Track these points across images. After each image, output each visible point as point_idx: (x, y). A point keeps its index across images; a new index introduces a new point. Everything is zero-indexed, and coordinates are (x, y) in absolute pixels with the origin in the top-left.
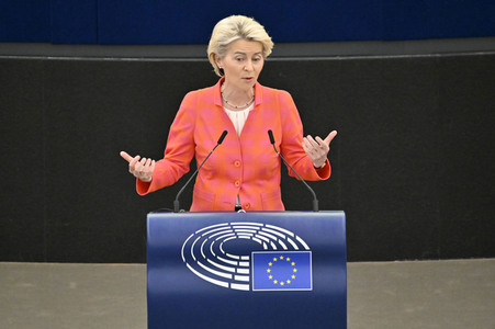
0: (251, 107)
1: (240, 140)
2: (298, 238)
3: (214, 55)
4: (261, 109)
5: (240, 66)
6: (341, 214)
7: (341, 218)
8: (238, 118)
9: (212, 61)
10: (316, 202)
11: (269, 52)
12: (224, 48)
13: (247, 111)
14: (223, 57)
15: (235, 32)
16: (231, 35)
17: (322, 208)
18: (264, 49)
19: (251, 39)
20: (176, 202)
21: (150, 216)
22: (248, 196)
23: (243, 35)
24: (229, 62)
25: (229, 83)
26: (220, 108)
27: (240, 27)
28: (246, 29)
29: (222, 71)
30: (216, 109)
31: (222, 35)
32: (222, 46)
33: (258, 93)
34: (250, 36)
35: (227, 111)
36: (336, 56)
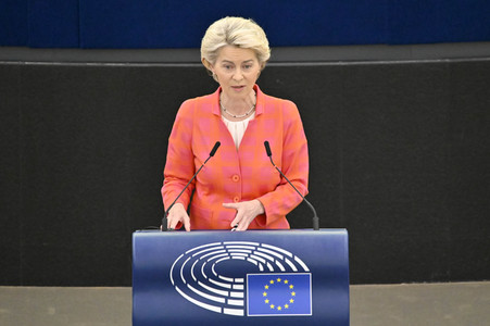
0: (252, 117)
1: (238, 153)
2: (297, 259)
4: (262, 119)
5: (228, 74)
6: (344, 233)
7: (343, 236)
8: (237, 128)
10: (316, 219)
13: (246, 121)
14: (215, 63)
15: (222, 38)
16: (218, 41)
17: (323, 226)
19: (238, 46)
21: (136, 235)
23: (229, 41)
26: (218, 117)
28: (232, 35)
30: (214, 118)
34: (236, 42)
35: (225, 121)
36: (338, 61)
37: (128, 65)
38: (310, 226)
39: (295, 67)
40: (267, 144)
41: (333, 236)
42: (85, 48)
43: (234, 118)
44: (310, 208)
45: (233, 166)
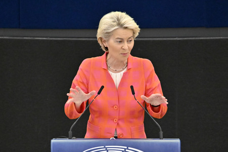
0: (125, 70)
3: (101, 38)
4: (131, 71)
5: (119, 46)
6: (178, 141)
8: (117, 77)
9: (99, 42)
10: (161, 133)
11: (137, 34)
12: (108, 34)
13: (122, 73)
14: (108, 40)
15: (115, 24)
16: (113, 26)
18: (134, 33)
19: (126, 28)
20: (70, 132)
21: (53, 141)
23: (121, 25)
24: (112, 43)
25: (111, 56)
26: (106, 70)
27: (118, 19)
28: (123, 21)
29: (107, 48)
31: (106, 26)
32: (107, 33)
33: (129, 61)
34: (125, 26)
35: (110, 72)
36: (175, 37)
37: (49, 39)
39: (150, 41)
40: (132, 87)
42: (24, 28)
43: (116, 71)
45: (115, 100)
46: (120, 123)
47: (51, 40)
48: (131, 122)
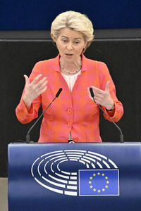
0: (79, 73)
1: (72, 95)
2: (110, 161)
6: (139, 145)
8: (71, 80)
10: (122, 136)
15: (64, 23)
17: (126, 140)
20: (28, 136)
21: (10, 145)
22: (77, 133)
26: (59, 73)
30: (56, 74)
33: (84, 64)
35: (63, 75)
38: (118, 140)
40: (91, 90)
41: (133, 146)
44: (118, 129)
46: (75, 127)
47: (7, 42)
48: (85, 126)
